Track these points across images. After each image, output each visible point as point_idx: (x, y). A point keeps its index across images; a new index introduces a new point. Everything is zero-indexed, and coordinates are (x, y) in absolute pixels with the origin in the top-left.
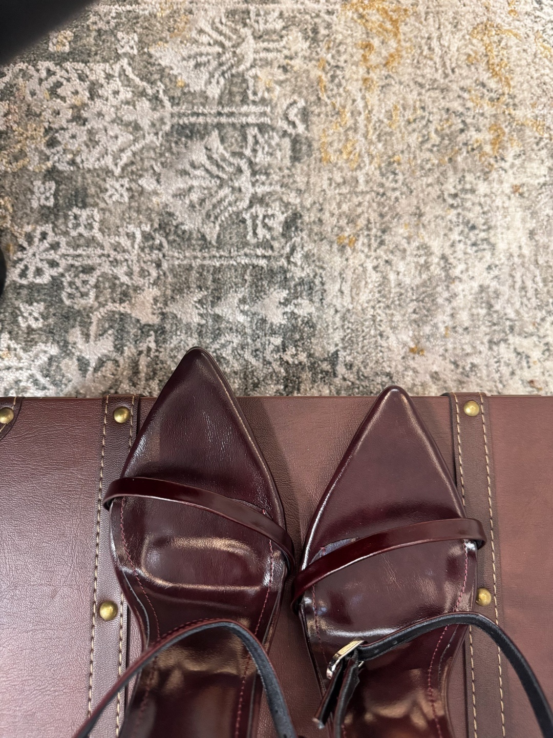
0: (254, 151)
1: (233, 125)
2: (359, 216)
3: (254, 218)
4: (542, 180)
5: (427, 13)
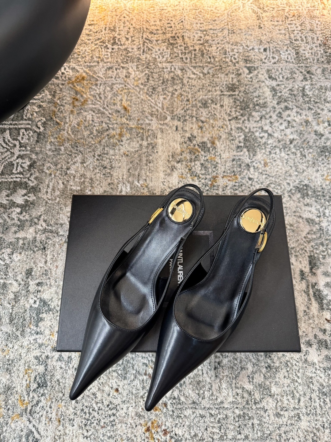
0: (22, 138)
1: (16, 128)
2: (59, 163)
3: (18, 163)
4: (136, 149)
5: (101, 84)
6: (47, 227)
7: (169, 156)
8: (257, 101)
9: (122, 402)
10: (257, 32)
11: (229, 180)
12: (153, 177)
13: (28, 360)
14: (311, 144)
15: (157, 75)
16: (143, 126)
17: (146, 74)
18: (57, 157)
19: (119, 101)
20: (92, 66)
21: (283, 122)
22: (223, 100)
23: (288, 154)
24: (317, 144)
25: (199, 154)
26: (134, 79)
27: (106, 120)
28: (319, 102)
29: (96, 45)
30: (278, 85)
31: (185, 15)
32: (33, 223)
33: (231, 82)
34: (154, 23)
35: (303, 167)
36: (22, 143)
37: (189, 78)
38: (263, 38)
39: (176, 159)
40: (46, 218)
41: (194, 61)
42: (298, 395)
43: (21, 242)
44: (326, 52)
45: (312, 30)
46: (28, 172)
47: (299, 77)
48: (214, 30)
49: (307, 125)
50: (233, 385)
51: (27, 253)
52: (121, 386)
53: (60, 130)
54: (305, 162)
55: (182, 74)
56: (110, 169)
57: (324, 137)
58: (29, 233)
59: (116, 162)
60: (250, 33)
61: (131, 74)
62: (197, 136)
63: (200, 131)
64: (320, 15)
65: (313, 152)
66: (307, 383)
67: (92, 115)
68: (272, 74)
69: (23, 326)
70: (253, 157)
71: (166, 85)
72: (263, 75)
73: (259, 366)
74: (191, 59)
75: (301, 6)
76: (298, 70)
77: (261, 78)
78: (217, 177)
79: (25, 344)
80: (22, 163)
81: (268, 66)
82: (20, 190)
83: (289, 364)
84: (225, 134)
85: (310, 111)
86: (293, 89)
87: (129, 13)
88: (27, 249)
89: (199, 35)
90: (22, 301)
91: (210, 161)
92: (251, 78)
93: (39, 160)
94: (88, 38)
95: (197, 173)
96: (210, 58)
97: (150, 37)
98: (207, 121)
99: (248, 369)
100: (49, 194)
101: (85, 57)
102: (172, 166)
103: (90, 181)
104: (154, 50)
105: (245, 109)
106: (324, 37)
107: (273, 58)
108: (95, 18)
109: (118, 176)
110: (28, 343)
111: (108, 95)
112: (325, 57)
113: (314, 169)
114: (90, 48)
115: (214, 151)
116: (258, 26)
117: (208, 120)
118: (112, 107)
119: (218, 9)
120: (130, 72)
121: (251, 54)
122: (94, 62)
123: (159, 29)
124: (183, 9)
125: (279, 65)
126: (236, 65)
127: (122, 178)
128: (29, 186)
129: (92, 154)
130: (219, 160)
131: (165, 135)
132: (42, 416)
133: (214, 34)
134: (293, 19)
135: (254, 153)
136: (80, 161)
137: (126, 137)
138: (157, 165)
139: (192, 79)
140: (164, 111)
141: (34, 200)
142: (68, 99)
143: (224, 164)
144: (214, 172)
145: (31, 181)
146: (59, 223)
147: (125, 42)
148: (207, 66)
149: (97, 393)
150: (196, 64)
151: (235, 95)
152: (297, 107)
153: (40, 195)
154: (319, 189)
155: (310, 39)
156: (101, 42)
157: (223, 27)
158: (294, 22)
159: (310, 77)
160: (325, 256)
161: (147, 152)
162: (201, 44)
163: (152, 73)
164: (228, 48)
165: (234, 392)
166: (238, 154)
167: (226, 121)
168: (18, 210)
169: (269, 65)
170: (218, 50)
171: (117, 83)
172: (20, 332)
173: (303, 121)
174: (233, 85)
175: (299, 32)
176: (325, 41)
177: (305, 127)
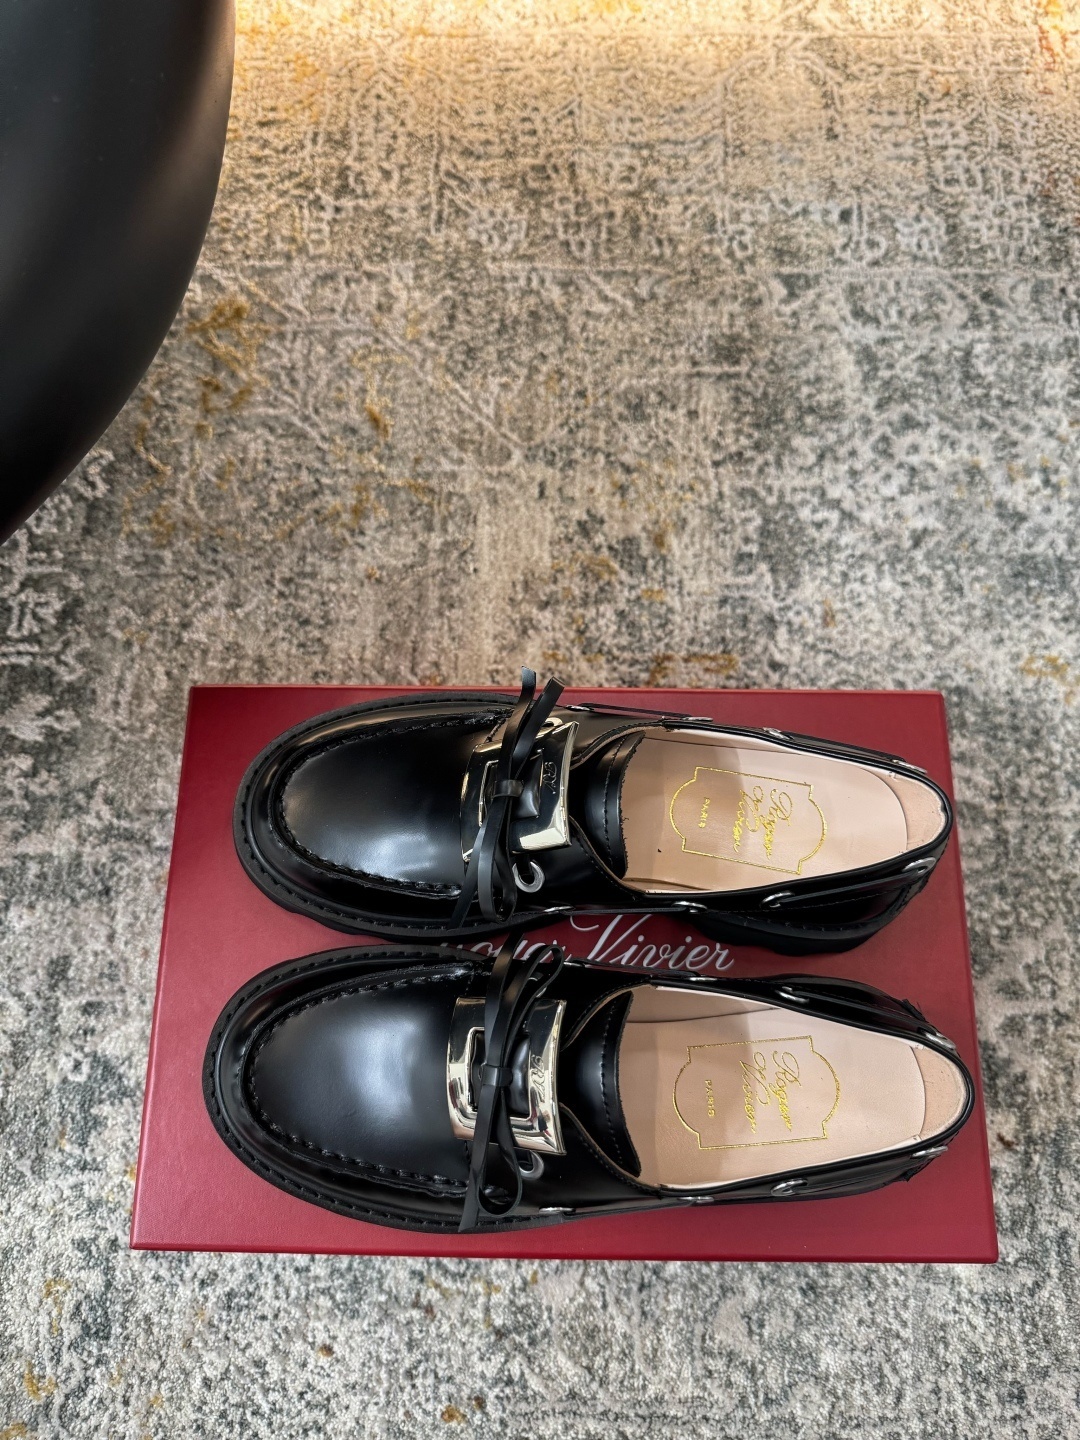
6: (115, 821)
7: (514, 585)
8: (810, 396)
9: (346, 1386)
10: (821, 151)
11: (707, 670)
12: (461, 655)
13: (55, 1252)
14: (982, 547)
15: (481, 303)
16: (433, 483)
17: (445, 299)
18: (149, 584)
19: (357, 394)
20: (269, 270)
21: (895, 472)
22: (698, 392)
23: (905, 584)
24: (1004, 549)
25: (613, 579)
26: (405, 315)
27: (311, 459)
28: (1016, 403)
29: (282, 194)
30: (883, 341)
31: (581, 88)
32: (71, 805)
33: (726, 331)
34: (476, 119)
35: (952, 628)
36: (38, 536)
37: (588, 313)
38: (841, 173)
39: (537, 595)
40: (111, 790)
41: (605, 255)
42: (895, 1381)
43: (33, 869)
44: (1050, 226)
45: (1006, 147)
46: (56, 634)
47: (956, 313)
48: (676, 143)
49: (971, 483)
50: (697, 1343)
51: (51, 906)
52: (341, 1338)
53: (161, 493)
54: (959, 612)
55: (564, 300)
56: (321, 627)
57: (1026, 525)
58: (60, 840)
59: (343, 604)
60: (797, 154)
61: (396, 299)
62: (606, 518)
63: (617, 499)
64: (1034, 92)
65: (987, 576)
66: (928, 1342)
67: (267, 443)
68: (865, 301)
69: (40, 1142)
70: (788, 593)
71: (512, 340)
72: (833, 303)
73: (780, 1285)
74: (595, 245)
75: (972, 59)
76: (951, 287)
77: (827, 315)
78: (668, 658)
79: (46, 1199)
80: (38, 604)
81: (852, 274)
82: (30, 695)
83: (874, 1278)
84: (698, 511)
85: (984, 432)
86: (934, 354)
87: (396, 80)
88: (54, 892)
89: (627, 160)
90: (37, 1063)
91: (646, 602)
92: (794, 314)
93: (94, 595)
94: (257, 171)
95: (603, 644)
96: (660, 242)
97: (461, 167)
98: (640, 465)
99: (744, 1294)
100: (123, 710)
101: (247, 237)
102: (522, 620)
103: (256, 667)
104: (474, 214)
105: (768, 426)
106: (1045, 171)
107: (872, 244)
108: (282, 99)
109: (345, 650)
110: (55, 1196)
111: (318, 374)
112: (1045, 244)
113: (989, 637)
114: (262, 206)
115: (661, 572)
116: (824, 132)
117: (644, 462)
118: (331, 416)
119: (692, 67)
120: (394, 292)
121: (799, 229)
122: (276, 254)
123: (492, 139)
124: (575, 70)
125: (887, 270)
126: (748, 268)
127: (361, 659)
128: (59, 682)
129: (262, 576)
130: (677, 598)
131: (501, 512)
132: (96, 1428)
133: (675, 156)
134: (942, 105)
135: (791, 577)
136: (223, 598)
137: (376, 518)
138: (476, 614)
139: (598, 317)
140: (505, 429)
141: (75, 730)
142: (189, 385)
143: (693, 613)
144: (659, 640)
145: (66, 664)
146: (154, 806)
147: (379, 184)
148: (649, 273)
149: (268, 1359)
150: (613, 264)
151: (737, 375)
152: (942, 418)
153: (94, 714)
154: (1002, 704)
155: (996, 179)
156: (299, 186)
157: (707, 133)
158: (947, 115)
159: (992, 314)
160: (1008, 929)
161: (444, 570)
162: (632, 194)
163: (465, 295)
164: (723, 208)
165: (698, 1364)
166: (740, 580)
167: (703, 466)
168: (25, 763)
169: (855, 269)
170: (689, 213)
171: (349, 332)
172: (29, 1162)
173: (959, 468)
174: (733, 338)
175: (960, 151)
176: (1047, 185)
177: (964, 489)
